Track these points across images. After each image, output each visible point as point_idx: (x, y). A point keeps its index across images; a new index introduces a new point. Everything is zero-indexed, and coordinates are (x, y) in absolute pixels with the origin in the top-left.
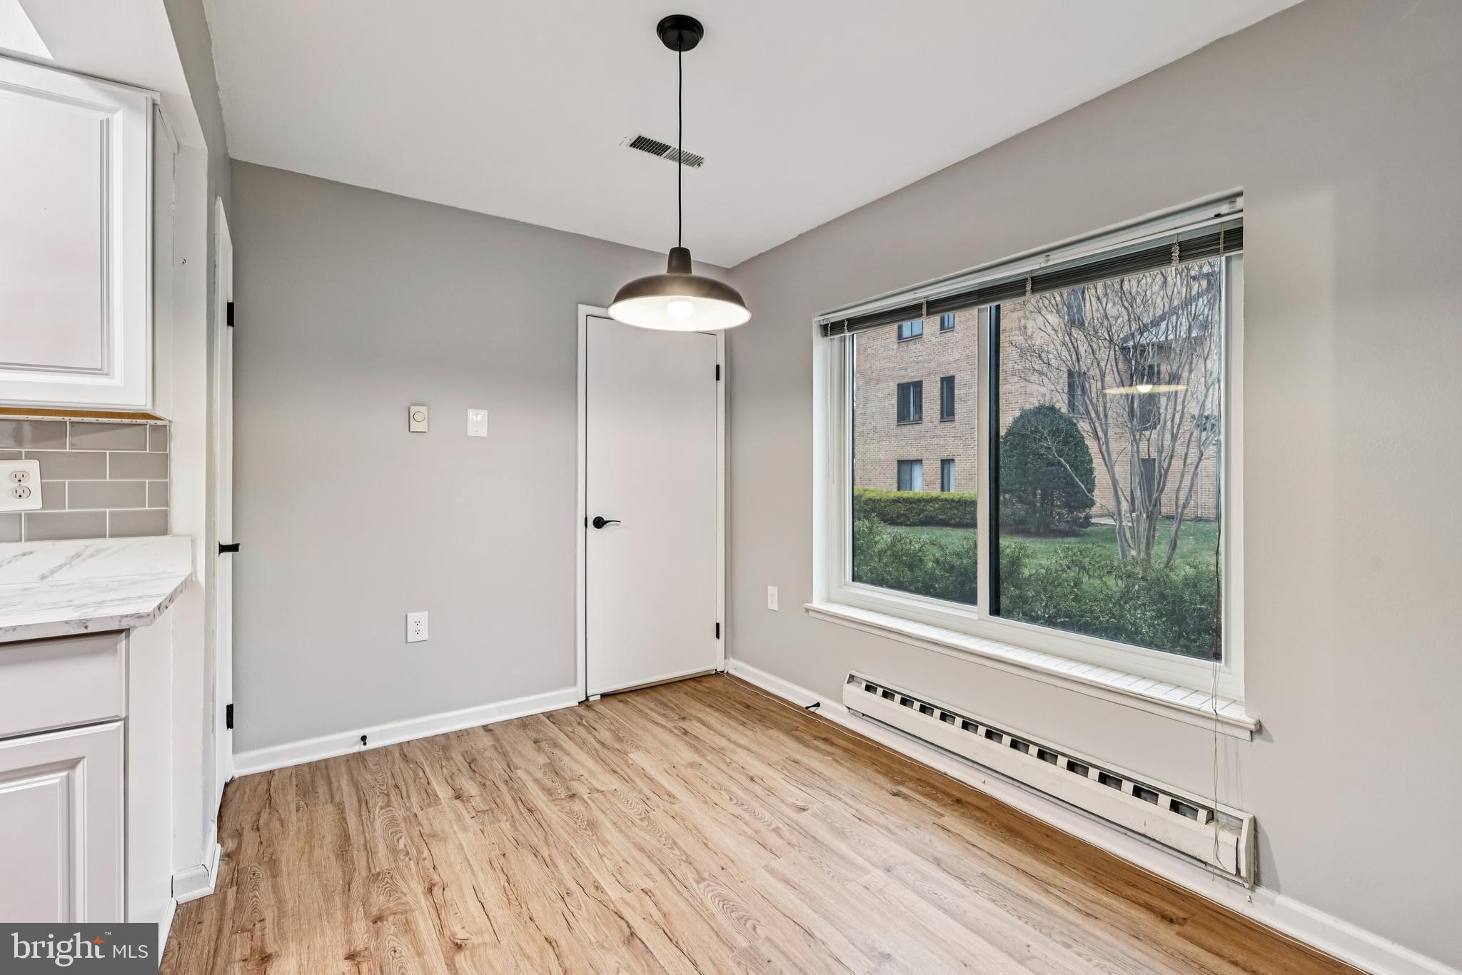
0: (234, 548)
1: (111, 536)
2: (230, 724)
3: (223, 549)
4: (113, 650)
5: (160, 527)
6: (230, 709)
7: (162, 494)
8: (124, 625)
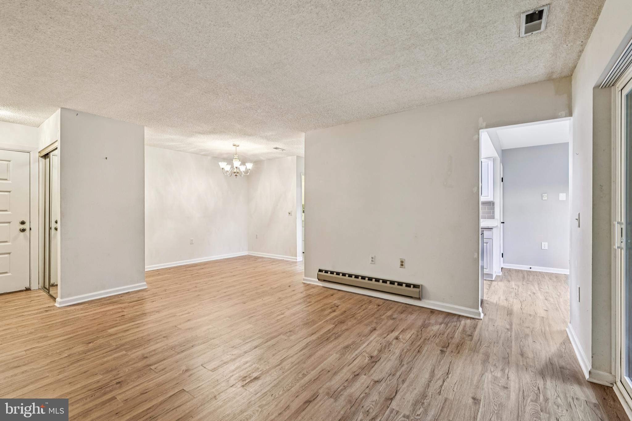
0: (503, 223)
1: (487, 219)
2: (503, 257)
3: (502, 223)
4: (491, 230)
5: (493, 218)
6: (502, 254)
7: (494, 213)
8: (492, 227)
